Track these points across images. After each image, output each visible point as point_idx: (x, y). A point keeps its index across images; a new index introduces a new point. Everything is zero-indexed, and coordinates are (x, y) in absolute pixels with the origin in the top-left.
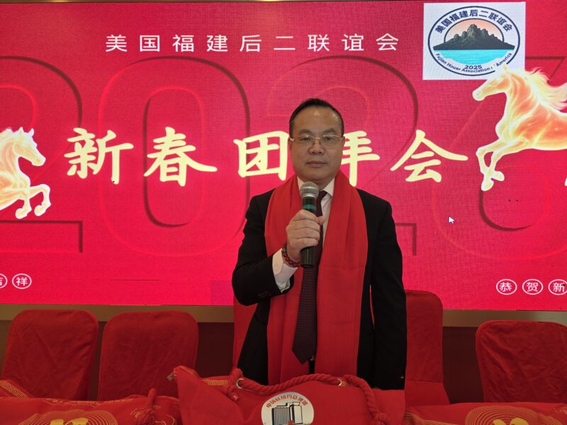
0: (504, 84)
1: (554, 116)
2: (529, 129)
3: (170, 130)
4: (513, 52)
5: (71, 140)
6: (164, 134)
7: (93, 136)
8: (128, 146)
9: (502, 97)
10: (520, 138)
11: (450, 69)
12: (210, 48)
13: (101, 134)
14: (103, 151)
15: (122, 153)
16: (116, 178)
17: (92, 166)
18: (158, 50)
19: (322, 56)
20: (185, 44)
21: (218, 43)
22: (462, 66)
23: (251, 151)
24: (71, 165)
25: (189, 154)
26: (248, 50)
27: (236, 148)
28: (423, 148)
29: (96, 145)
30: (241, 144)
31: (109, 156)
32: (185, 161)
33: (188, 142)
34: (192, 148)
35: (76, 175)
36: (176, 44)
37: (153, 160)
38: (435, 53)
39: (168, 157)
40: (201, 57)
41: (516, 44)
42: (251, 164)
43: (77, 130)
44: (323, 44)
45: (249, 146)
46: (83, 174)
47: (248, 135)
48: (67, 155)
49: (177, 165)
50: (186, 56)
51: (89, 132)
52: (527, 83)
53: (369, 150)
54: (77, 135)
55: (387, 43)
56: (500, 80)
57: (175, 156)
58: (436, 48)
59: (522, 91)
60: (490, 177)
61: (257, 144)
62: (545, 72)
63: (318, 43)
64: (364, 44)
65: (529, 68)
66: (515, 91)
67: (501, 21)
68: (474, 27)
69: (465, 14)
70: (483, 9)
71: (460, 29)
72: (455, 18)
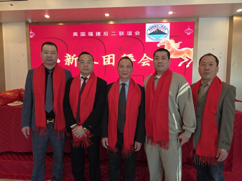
0: (164, 43)
1: (176, 50)
4: (167, 35)
5: (66, 57)
11: (152, 39)
12: (97, 35)
13: (72, 55)
14: (73, 59)
16: (76, 65)
18: (85, 35)
19: (122, 36)
20: (91, 34)
21: (98, 34)
22: (155, 38)
24: (66, 62)
26: (105, 35)
27: (103, 58)
28: (145, 58)
29: (71, 58)
35: (67, 65)
36: (89, 34)
38: (148, 35)
40: (95, 37)
41: (167, 33)
42: (106, 62)
44: (123, 34)
45: (106, 58)
46: (69, 64)
47: (105, 55)
48: (65, 60)
50: (91, 37)
51: (70, 55)
52: (170, 42)
53: (133, 58)
54: (67, 55)
55: (137, 33)
56: (163, 42)
58: (149, 34)
62: (174, 39)
63: (121, 33)
64: (132, 34)
65: (170, 39)
66: (167, 44)
67: (164, 28)
68: (158, 29)
69: (155, 26)
70: (160, 25)
71: (154, 30)
72: (153, 27)
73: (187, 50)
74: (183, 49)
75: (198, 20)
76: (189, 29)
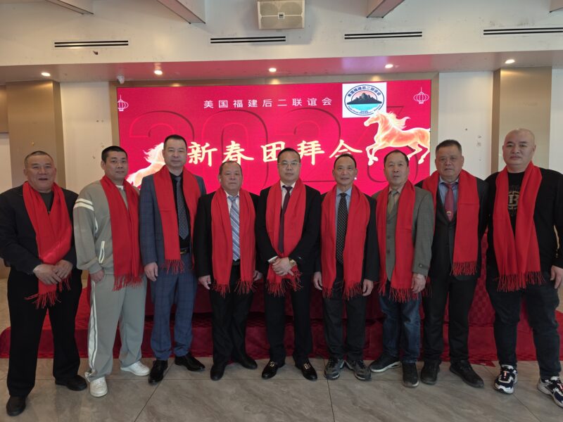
0: (377, 119)
1: (399, 132)
2: (388, 138)
3: (233, 142)
4: (381, 105)
6: (230, 144)
7: (199, 145)
8: (215, 150)
9: (377, 124)
10: (384, 142)
12: (250, 106)
13: (203, 144)
14: (204, 152)
15: (213, 153)
16: (210, 164)
17: (200, 158)
18: (227, 107)
19: (299, 108)
20: (239, 104)
21: (253, 103)
22: (360, 111)
23: (269, 151)
24: (190, 159)
25: (242, 152)
26: (266, 106)
27: (262, 149)
28: (343, 147)
29: (201, 149)
30: (264, 148)
31: (207, 154)
32: (240, 156)
33: (241, 147)
34: (243, 150)
35: (193, 163)
36: (235, 104)
37: (226, 155)
38: (348, 106)
39: (233, 154)
40: (246, 109)
41: (382, 101)
42: (269, 156)
43: (192, 143)
44: (299, 103)
47: (267, 143)
49: (236, 158)
50: (239, 109)
51: (198, 143)
52: (387, 118)
53: (320, 149)
54: (192, 145)
55: (327, 102)
56: (375, 117)
57: (236, 153)
58: (348, 104)
59: (385, 122)
60: (372, 159)
61: (271, 147)
62: (395, 113)
63: (297, 102)
64: (317, 102)
65: (388, 111)
66: (382, 122)
67: (376, 91)
68: (364, 94)
69: (360, 88)
70: (368, 86)
71: (358, 95)
72: (356, 90)
73: (420, 132)
74: (412, 131)
75: (437, 76)
76: (421, 93)
